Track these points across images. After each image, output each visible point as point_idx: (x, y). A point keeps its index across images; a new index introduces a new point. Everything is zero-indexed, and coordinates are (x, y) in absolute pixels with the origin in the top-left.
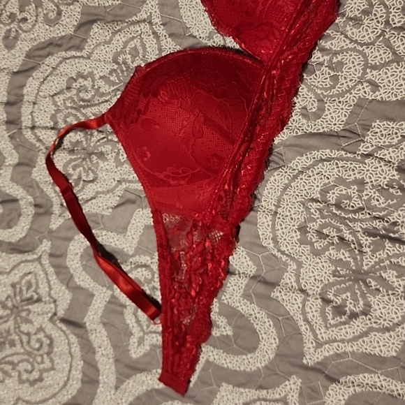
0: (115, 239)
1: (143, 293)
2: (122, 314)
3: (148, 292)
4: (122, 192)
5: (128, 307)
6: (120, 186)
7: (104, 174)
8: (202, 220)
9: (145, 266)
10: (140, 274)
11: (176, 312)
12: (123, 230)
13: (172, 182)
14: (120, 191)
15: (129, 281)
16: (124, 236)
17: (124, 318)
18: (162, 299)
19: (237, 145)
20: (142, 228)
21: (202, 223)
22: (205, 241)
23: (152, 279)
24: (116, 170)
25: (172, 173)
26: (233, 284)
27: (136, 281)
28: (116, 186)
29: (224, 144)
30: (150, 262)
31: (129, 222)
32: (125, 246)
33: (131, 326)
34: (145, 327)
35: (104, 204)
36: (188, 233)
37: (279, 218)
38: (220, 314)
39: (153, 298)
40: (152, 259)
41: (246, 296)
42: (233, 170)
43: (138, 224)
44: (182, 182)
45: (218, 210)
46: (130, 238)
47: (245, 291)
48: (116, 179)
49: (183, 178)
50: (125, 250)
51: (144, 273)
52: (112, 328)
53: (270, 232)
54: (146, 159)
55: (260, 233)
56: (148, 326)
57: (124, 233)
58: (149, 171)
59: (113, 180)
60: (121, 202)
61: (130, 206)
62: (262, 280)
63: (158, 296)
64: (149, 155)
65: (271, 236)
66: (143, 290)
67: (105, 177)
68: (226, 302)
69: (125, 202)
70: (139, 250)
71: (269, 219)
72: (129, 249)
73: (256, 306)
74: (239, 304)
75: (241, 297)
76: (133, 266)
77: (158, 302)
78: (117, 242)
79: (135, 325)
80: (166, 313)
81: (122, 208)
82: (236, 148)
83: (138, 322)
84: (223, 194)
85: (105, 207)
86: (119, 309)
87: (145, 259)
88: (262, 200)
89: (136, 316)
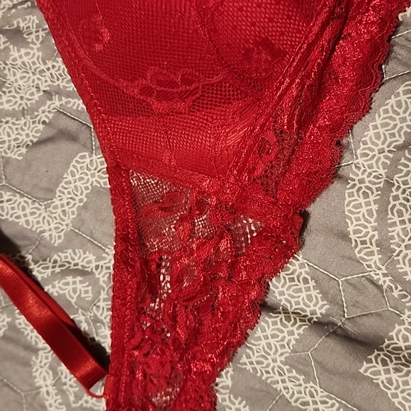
0: (28, 211)
1: (74, 328)
2: (27, 364)
3: (84, 327)
4: (51, 116)
5: (41, 353)
6: (49, 103)
7: (19, 75)
8: (216, 193)
9: (83, 273)
10: (70, 287)
11: (139, 375)
12: (45, 194)
13: (156, 105)
14: (46, 112)
15: (46, 300)
16: (47, 206)
17: (31, 373)
18: (113, 346)
19: (319, 22)
20: (85, 192)
21: (217, 199)
22: (222, 238)
23: (94, 302)
24: (43, 67)
25: (159, 83)
26: (269, 333)
27: (60, 303)
28: (41, 103)
29: (289, 17)
30: (93, 265)
31: (60, 178)
32: (46, 227)
33: (44, 390)
34: (72, 398)
35: (13, 137)
36: (182, 219)
37: (396, 198)
38: (235, 392)
39: (93, 339)
40: (99, 258)
41: (297, 363)
42: (302, 84)
43: (78, 184)
44: (180, 106)
45: (257, 173)
46: (59, 211)
47: (294, 351)
48: (42, 88)
49: (182, 97)
50: (46, 235)
51: (79, 286)
52: (6, 390)
53: (375, 229)
54: (98, 47)
55: (351, 229)
56: (78, 398)
57: (46, 200)
58: (103, 76)
59: (34, 90)
60: (45, 137)
61: (65, 146)
62: (339, 331)
63: (105, 338)
64: (107, 37)
65: (377, 237)
66: (72, 321)
67: (21, 82)
68: (249, 367)
69: (57, 136)
70: (75, 237)
71: (372, 198)
72: (54, 233)
73: (318, 388)
74: (277, 377)
75: (285, 363)
76: (58, 270)
77: (104, 349)
78: (30, 218)
79: (52, 390)
80: (118, 376)
81: (49, 148)
82: (315, 30)
83: (58, 384)
84: (271, 137)
85: (13, 143)
86: (22, 353)
87: (85, 258)
88: (359, 152)
89: (55, 374)
